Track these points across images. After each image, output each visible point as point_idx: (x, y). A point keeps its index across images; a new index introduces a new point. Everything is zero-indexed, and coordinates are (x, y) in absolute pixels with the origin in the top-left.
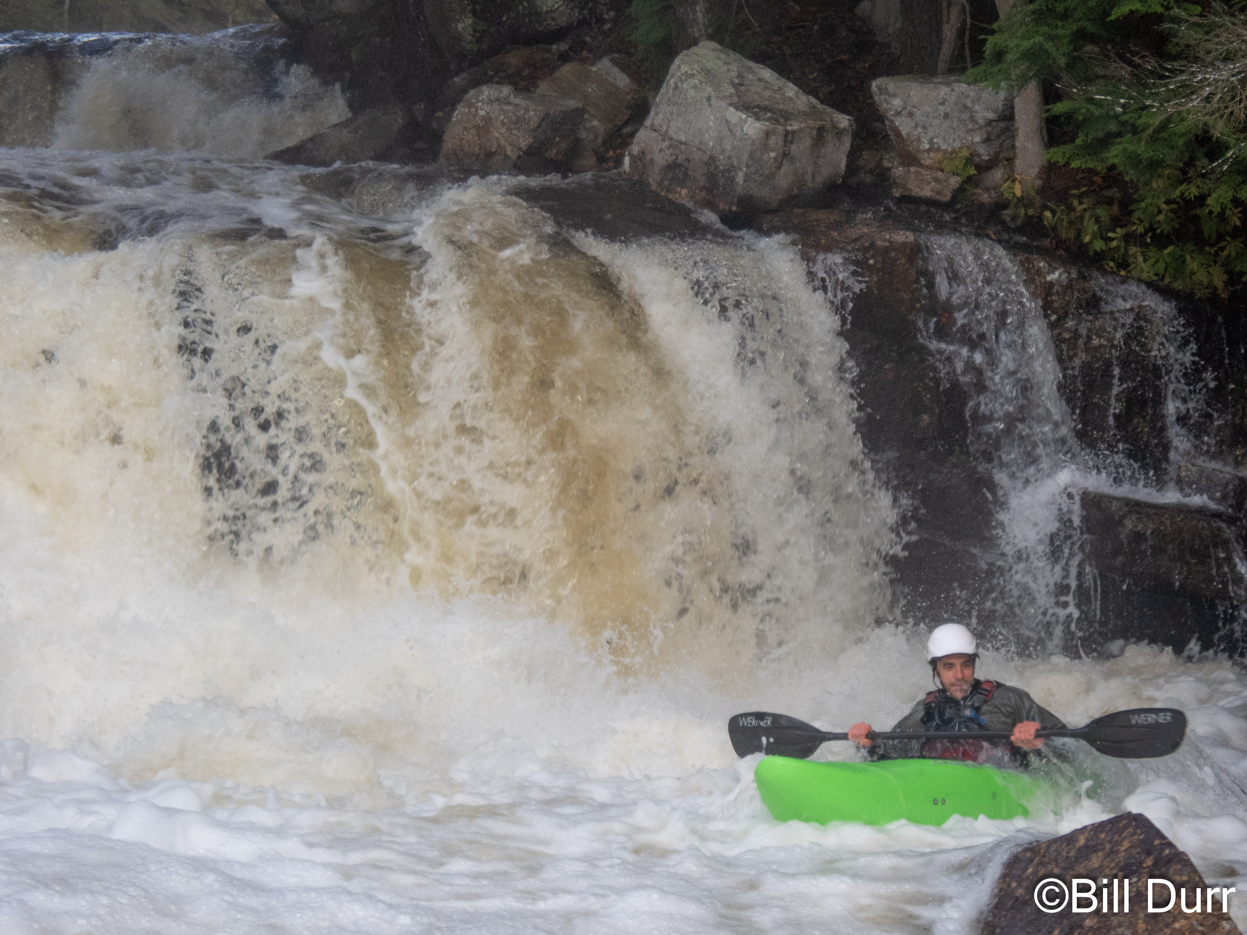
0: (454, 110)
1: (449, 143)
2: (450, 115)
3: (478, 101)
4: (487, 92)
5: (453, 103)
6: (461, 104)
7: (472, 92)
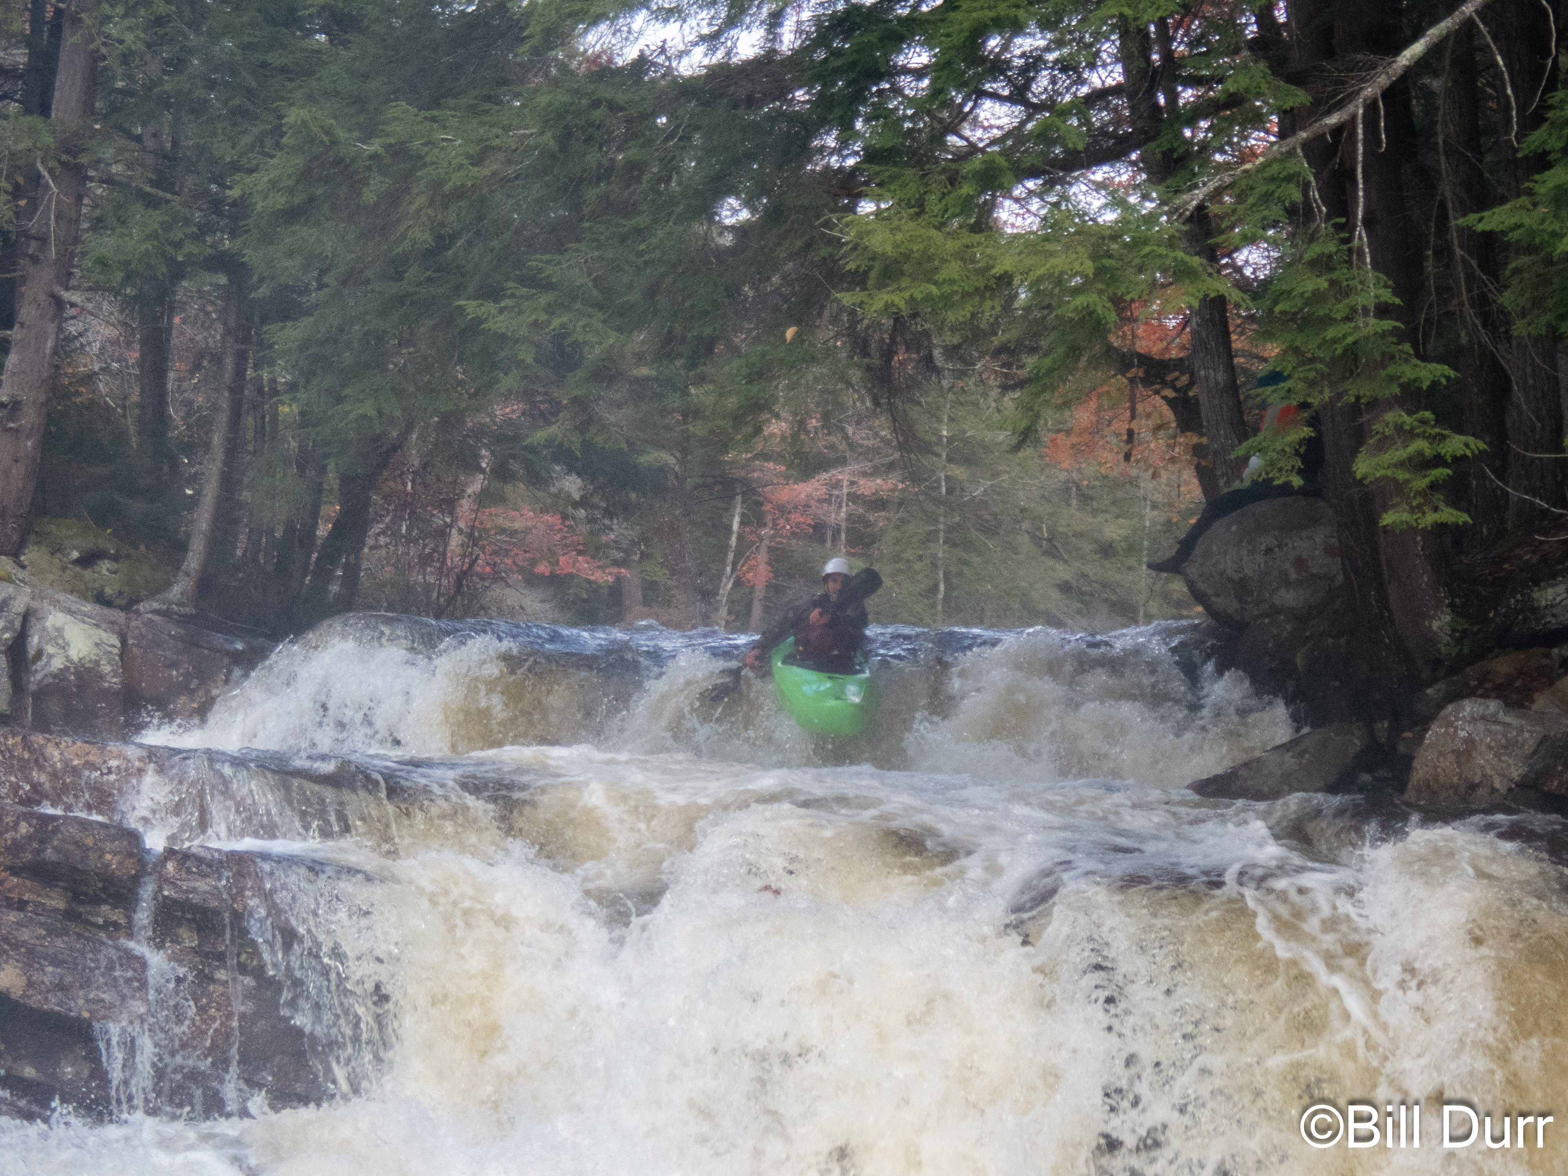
0: (1426, 730)
1: (1420, 772)
2: (1421, 737)
3: (1457, 720)
4: (1469, 707)
5: (1424, 722)
6: (1436, 723)
7: (1450, 708)
